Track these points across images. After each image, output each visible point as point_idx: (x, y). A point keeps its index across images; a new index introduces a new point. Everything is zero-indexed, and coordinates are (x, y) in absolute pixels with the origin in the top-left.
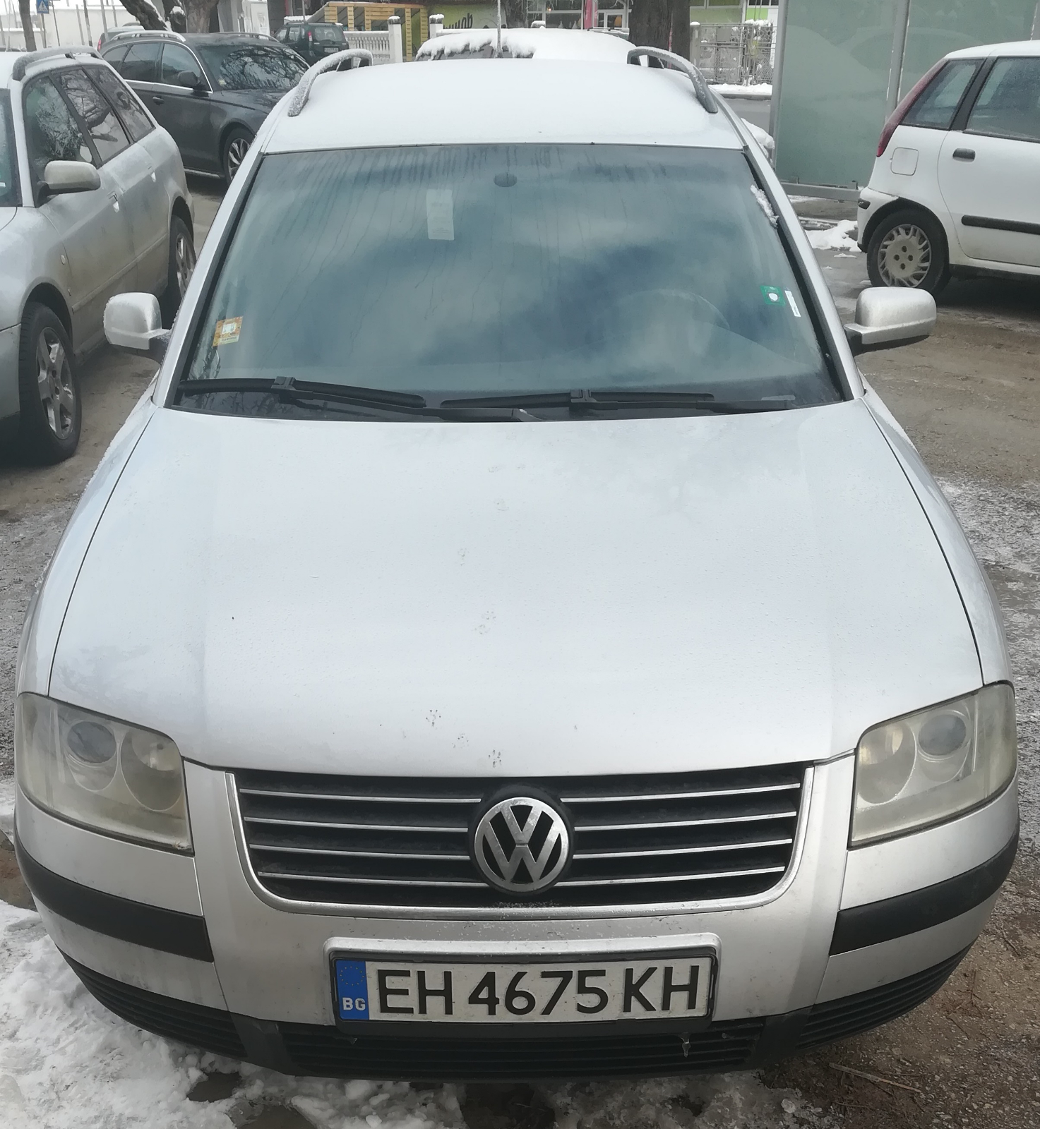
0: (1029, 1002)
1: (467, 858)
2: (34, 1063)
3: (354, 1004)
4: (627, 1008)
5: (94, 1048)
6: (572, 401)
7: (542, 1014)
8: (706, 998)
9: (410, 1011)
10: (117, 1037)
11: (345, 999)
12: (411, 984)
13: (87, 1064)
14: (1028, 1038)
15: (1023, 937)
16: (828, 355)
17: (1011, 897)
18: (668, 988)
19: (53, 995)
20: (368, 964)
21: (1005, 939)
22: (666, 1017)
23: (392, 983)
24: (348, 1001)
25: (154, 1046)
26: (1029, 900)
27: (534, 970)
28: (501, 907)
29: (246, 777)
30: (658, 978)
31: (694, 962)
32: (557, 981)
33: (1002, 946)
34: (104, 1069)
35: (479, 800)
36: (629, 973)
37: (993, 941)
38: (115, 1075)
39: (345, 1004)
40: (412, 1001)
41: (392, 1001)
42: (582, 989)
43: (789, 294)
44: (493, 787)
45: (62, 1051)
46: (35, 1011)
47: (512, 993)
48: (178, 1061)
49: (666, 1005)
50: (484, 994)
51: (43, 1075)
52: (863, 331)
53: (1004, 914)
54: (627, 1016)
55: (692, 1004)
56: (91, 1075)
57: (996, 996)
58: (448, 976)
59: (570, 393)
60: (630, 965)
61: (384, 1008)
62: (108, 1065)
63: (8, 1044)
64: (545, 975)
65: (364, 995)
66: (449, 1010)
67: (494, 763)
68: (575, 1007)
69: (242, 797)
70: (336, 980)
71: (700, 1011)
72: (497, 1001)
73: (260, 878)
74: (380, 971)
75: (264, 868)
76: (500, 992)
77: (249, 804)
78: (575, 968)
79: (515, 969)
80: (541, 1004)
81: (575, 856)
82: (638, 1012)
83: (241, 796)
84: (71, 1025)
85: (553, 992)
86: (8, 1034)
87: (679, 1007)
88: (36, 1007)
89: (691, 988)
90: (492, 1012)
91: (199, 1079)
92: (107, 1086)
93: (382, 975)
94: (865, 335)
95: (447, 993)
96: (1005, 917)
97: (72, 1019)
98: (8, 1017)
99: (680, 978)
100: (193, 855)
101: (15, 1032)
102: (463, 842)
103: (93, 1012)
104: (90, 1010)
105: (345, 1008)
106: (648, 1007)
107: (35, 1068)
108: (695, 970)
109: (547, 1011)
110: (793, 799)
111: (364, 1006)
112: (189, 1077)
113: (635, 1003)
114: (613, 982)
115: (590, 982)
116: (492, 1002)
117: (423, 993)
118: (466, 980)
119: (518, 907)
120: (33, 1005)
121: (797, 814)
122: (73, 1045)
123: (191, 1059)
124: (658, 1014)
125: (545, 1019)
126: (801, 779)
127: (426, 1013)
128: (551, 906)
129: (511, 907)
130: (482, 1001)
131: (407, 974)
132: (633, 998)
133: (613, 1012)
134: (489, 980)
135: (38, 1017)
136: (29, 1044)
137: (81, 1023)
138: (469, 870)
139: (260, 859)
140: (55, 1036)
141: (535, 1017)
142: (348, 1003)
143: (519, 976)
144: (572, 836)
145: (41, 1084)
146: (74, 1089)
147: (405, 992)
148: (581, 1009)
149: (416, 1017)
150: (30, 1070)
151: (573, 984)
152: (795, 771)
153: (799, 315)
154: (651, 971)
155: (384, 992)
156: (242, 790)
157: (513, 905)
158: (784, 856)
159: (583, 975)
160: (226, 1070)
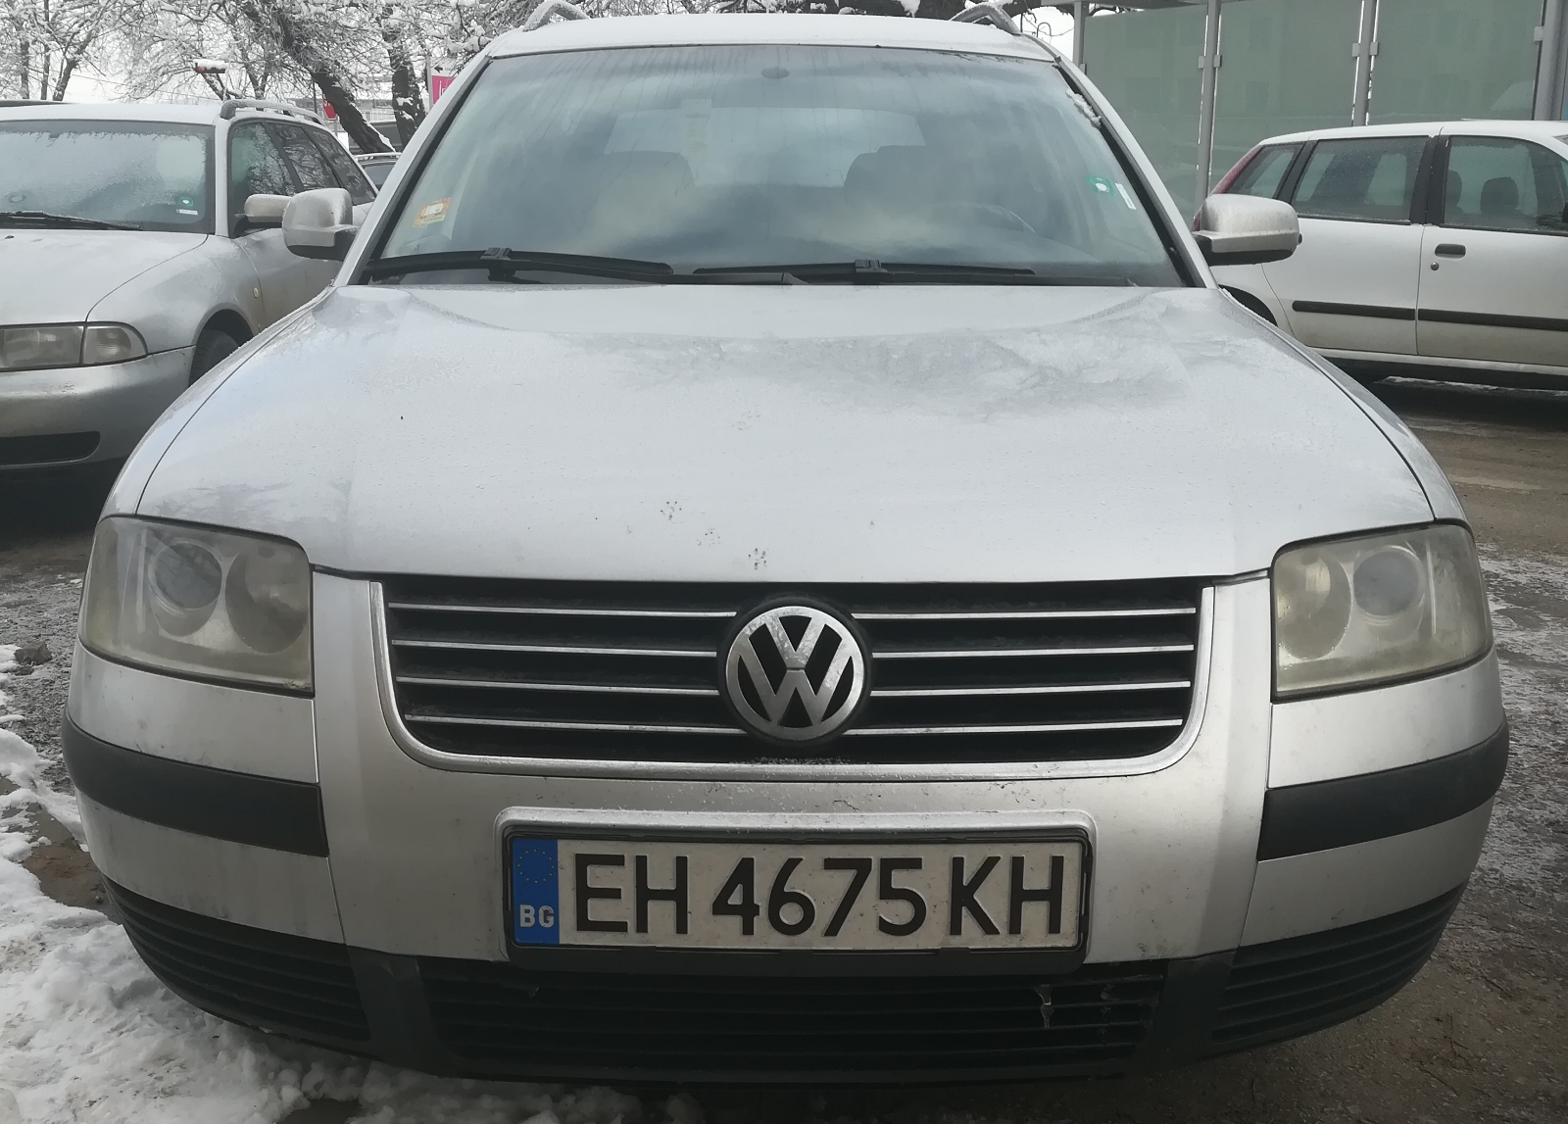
0: (1537, 1052)
1: (715, 692)
2: (47, 1076)
3: (536, 916)
4: (955, 928)
5: (141, 1057)
6: (857, 270)
7: (826, 935)
8: (1077, 915)
9: (621, 927)
10: (181, 1045)
11: (523, 908)
12: (623, 879)
13: (127, 1077)
14: (1546, 1095)
15: (1512, 977)
16: (1172, 249)
17: (1483, 931)
18: (1019, 895)
19: (94, 990)
20: (561, 844)
21: (1485, 978)
22: (1015, 946)
23: (597, 877)
24: (527, 911)
25: (233, 1058)
26: (1510, 935)
27: (813, 855)
28: (763, 763)
29: (398, 585)
30: (1001, 875)
31: (1057, 850)
32: (847, 877)
33: (1484, 987)
34: (153, 1084)
35: (734, 614)
36: (958, 864)
37: (1469, 981)
38: (168, 1091)
39: (523, 916)
40: (623, 910)
41: (597, 910)
42: (887, 892)
43: (1120, 187)
44: (753, 595)
45: (95, 1060)
46: (64, 1012)
47: (779, 896)
48: (266, 1077)
49: (1015, 927)
50: (735, 899)
51: (59, 1090)
52: (1212, 236)
53: (1479, 951)
54: (956, 942)
55: (1054, 927)
56: (131, 1089)
57: (1488, 1044)
58: (681, 863)
59: (854, 264)
60: (959, 851)
61: (584, 923)
62: (160, 1079)
63: (14, 1052)
64: (831, 864)
65: (553, 900)
66: (682, 927)
67: (756, 564)
68: (875, 923)
69: (391, 614)
70: (512, 874)
71: (1066, 939)
72: (756, 910)
73: (408, 724)
74: (578, 856)
75: (414, 711)
76: (761, 896)
77: (398, 622)
78: (875, 854)
79: (782, 854)
80: (824, 915)
81: (874, 693)
82: (972, 937)
83: (390, 612)
84: (113, 1030)
85: (841, 895)
86: (17, 1041)
87: (1035, 932)
88: (67, 1006)
89: (1052, 896)
90: (748, 929)
91: (296, 1103)
92: (153, 1103)
93: (583, 862)
94: (1215, 241)
95: (678, 895)
96: (1480, 954)
97: (117, 1022)
98: (22, 1020)
99: (1036, 878)
100: (312, 695)
101: (28, 1040)
102: (708, 672)
103: (150, 1015)
104: (145, 1013)
105: (523, 924)
106: (988, 928)
107: (48, 1081)
108: (1057, 864)
109: (833, 929)
110: (1188, 629)
111: (551, 919)
112: (281, 1098)
113: (967, 920)
114: (932, 883)
115: (900, 879)
116: (748, 911)
117: (644, 895)
118: (710, 871)
119: (789, 763)
120: (63, 1003)
121: (1196, 647)
122: (110, 1054)
123: (288, 1075)
124: (1003, 941)
125: (829, 944)
126: (1196, 601)
127: (646, 931)
128: (838, 763)
129: (779, 763)
130: (732, 910)
131: (618, 861)
132: (964, 910)
133: (932, 936)
134: (744, 872)
135: (66, 1019)
136: (46, 1053)
137: (129, 1026)
138: (717, 710)
139: (409, 697)
140: (85, 1043)
141: (814, 940)
142: (527, 915)
143: (791, 865)
144: (869, 664)
145: (52, 1100)
146: (102, 1106)
147: (615, 894)
148: (885, 927)
149: (631, 939)
150: (41, 1083)
151: (872, 882)
152: (1187, 590)
153: (1134, 208)
154: (991, 863)
155: (584, 893)
156: (391, 605)
157: (781, 760)
158: (1180, 704)
159: (888, 866)
160: (340, 1094)
